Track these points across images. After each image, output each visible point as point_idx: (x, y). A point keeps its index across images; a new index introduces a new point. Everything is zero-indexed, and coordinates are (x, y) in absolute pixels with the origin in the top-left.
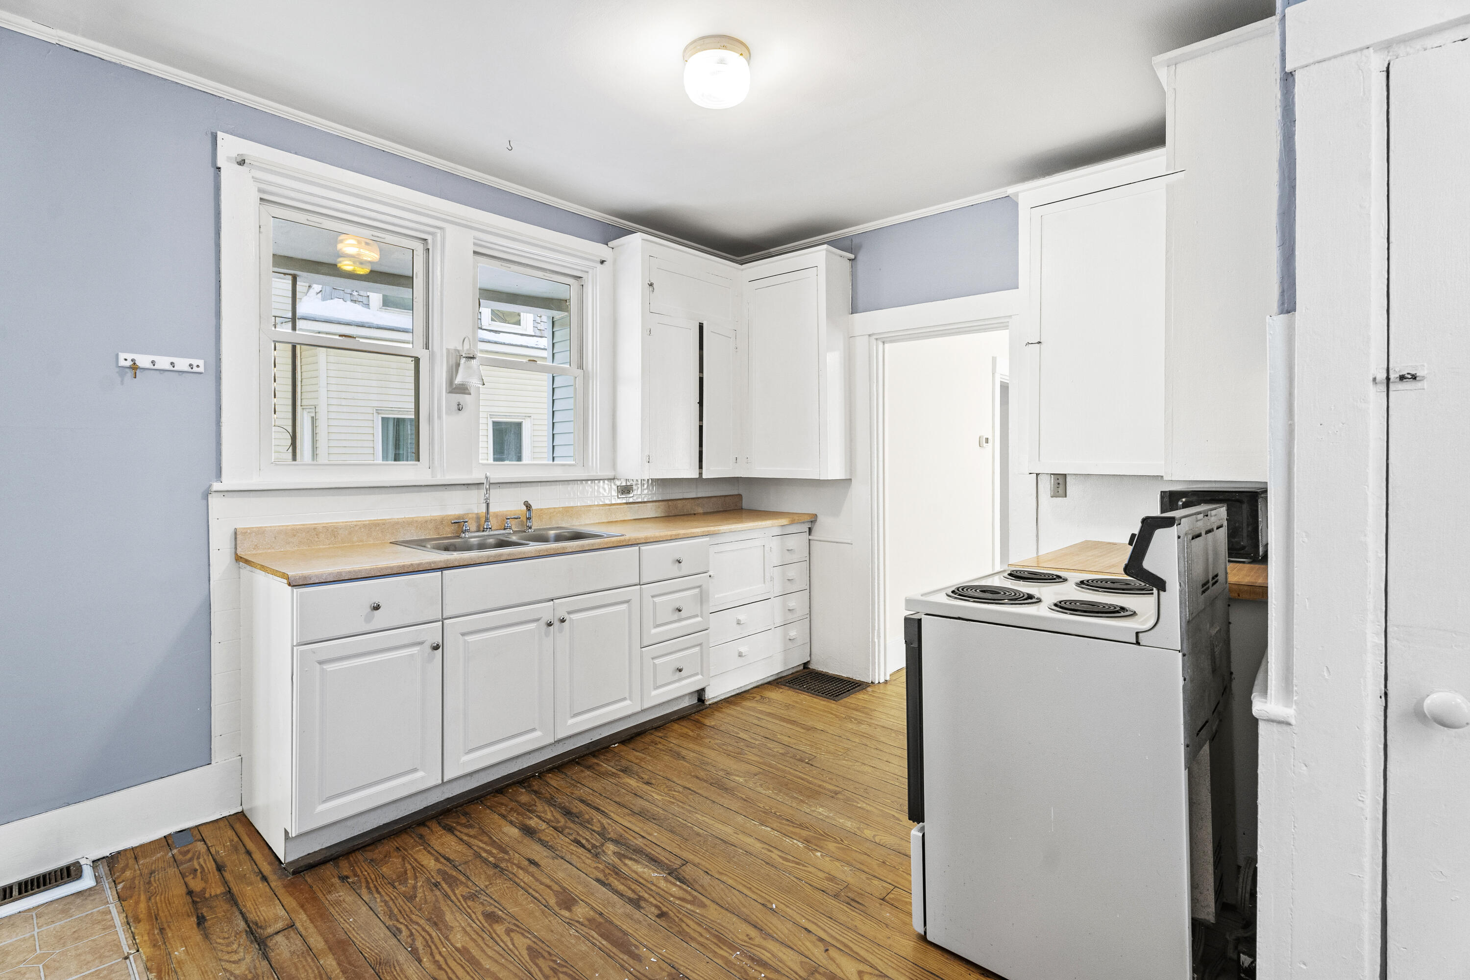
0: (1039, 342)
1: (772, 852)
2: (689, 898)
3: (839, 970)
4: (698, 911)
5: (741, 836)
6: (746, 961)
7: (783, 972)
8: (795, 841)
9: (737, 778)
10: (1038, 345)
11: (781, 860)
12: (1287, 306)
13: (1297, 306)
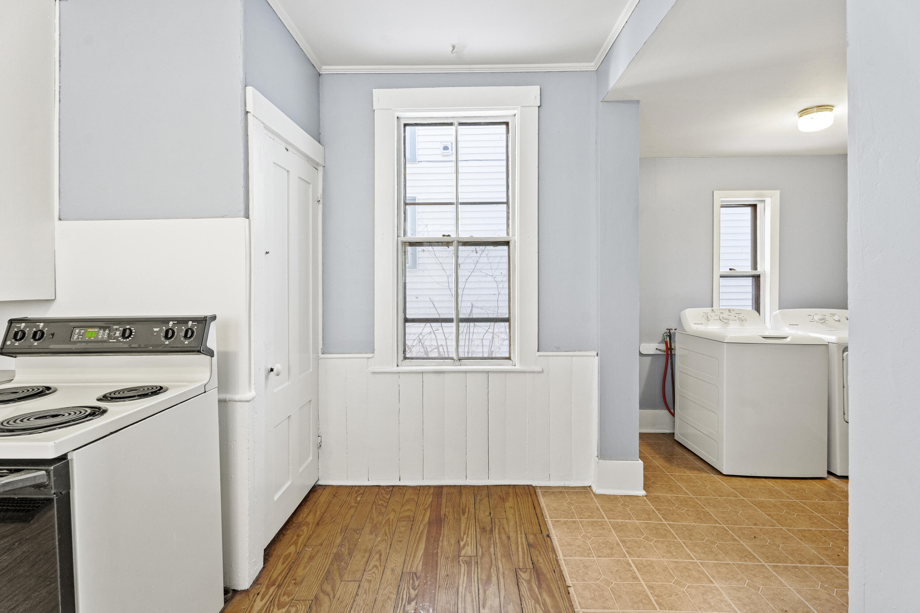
12: (247, 216)
13: (250, 216)
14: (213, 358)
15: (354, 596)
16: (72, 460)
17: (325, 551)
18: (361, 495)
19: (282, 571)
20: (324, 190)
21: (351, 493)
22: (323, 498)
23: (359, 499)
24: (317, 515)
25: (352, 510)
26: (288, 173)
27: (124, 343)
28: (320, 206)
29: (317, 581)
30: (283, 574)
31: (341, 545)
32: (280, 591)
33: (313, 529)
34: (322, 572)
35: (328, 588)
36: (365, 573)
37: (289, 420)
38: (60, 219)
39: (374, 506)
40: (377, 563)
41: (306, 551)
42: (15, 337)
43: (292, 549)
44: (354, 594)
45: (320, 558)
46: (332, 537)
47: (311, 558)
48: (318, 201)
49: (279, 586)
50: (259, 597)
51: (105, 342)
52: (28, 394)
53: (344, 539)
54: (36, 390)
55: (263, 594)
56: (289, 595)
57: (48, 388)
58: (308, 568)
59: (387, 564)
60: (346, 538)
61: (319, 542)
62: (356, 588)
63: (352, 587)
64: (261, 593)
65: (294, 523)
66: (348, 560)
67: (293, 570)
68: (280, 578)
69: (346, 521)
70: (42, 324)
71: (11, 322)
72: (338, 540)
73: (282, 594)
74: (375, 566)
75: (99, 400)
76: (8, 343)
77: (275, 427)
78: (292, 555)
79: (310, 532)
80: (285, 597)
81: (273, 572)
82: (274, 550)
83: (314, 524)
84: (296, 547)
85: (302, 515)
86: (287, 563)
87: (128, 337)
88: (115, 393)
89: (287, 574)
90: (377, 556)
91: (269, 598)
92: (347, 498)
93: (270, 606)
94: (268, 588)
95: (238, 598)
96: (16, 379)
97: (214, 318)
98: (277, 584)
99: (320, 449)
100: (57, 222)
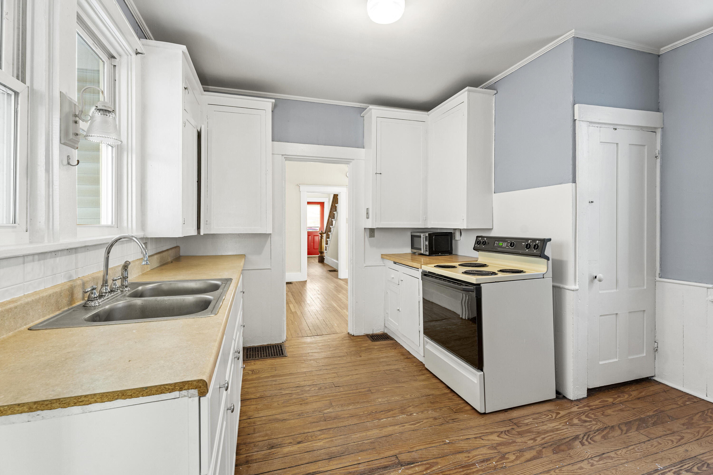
0: (381, 174)
1: (405, 426)
2: (428, 466)
3: (498, 441)
4: (439, 467)
5: (385, 430)
6: (483, 464)
7: (493, 456)
8: (400, 416)
9: (326, 411)
10: (380, 174)
11: (413, 426)
12: (574, 181)
13: (576, 181)
14: (548, 261)
15: (641, 441)
16: (482, 287)
17: (635, 412)
18: (692, 402)
19: (598, 405)
20: (662, 147)
21: (683, 397)
22: (653, 389)
23: (688, 403)
24: (641, 394)
25: (675, 406)
26: (617, 145)
27: (511, 249)
28: (659, 160)
29: (618, 421)
30: (597, 406)
31: (650, 417)
32: (591, 411)
33: (632, 399)
34: (625, 420)
35: (624, 428)
36: (659, 438)
37: (616, 317)
38: (494, 193)
39: (700, 414)
40: (675, 441)
41: (621, 406)
42: (478, 243)
43: (610, 400)
44: (642, 441)
45: (628, 414)
46: (645, 410)
47: (621, 410)
48: (656, 157)
49: (592, 409)
50: (577, 407)
51: (505, 248)
52: (479, 265)
53: (655, 415)
54: (480, 265)
55: (580, 407)
56: (595, 416)
57: (486, 265)
58: (616, 413)
59: (684, 445)
60: (657, 416)
61: (633, 407)
62: (645, 440)
63: (644, 438)
64: (579, 406)
65: (620, 389)
66: (649, 426)
67: (605, 408)
68: (594, 407)
69: (664, 408)
70: (486, 239)
71: (477, 237)
72: (651, 413)
73: (591, 413)
74: (672, 441)
75: (498, 271)
76: (476, 245)
77: (601, 316)
78: (608, 402)
79: (629, 399)
80: (593, 415)
81: (592, 402)
82: (598, 394)
83: (635, 397)
84: (614, 401)
85: (628, 388)
86: (602, 403)
87: (513, 247)
88: (504, 270)
89: (600, 408)
90: (679, 438)
91: (582, 410)
92: (676, 397)
93: (581, 413)
94: (584, 406)
95: (565, 400)
96: (479, 260)
97: (550, 240)
98: (591, 408)
99: (656, 353)
100: (494, 194)
